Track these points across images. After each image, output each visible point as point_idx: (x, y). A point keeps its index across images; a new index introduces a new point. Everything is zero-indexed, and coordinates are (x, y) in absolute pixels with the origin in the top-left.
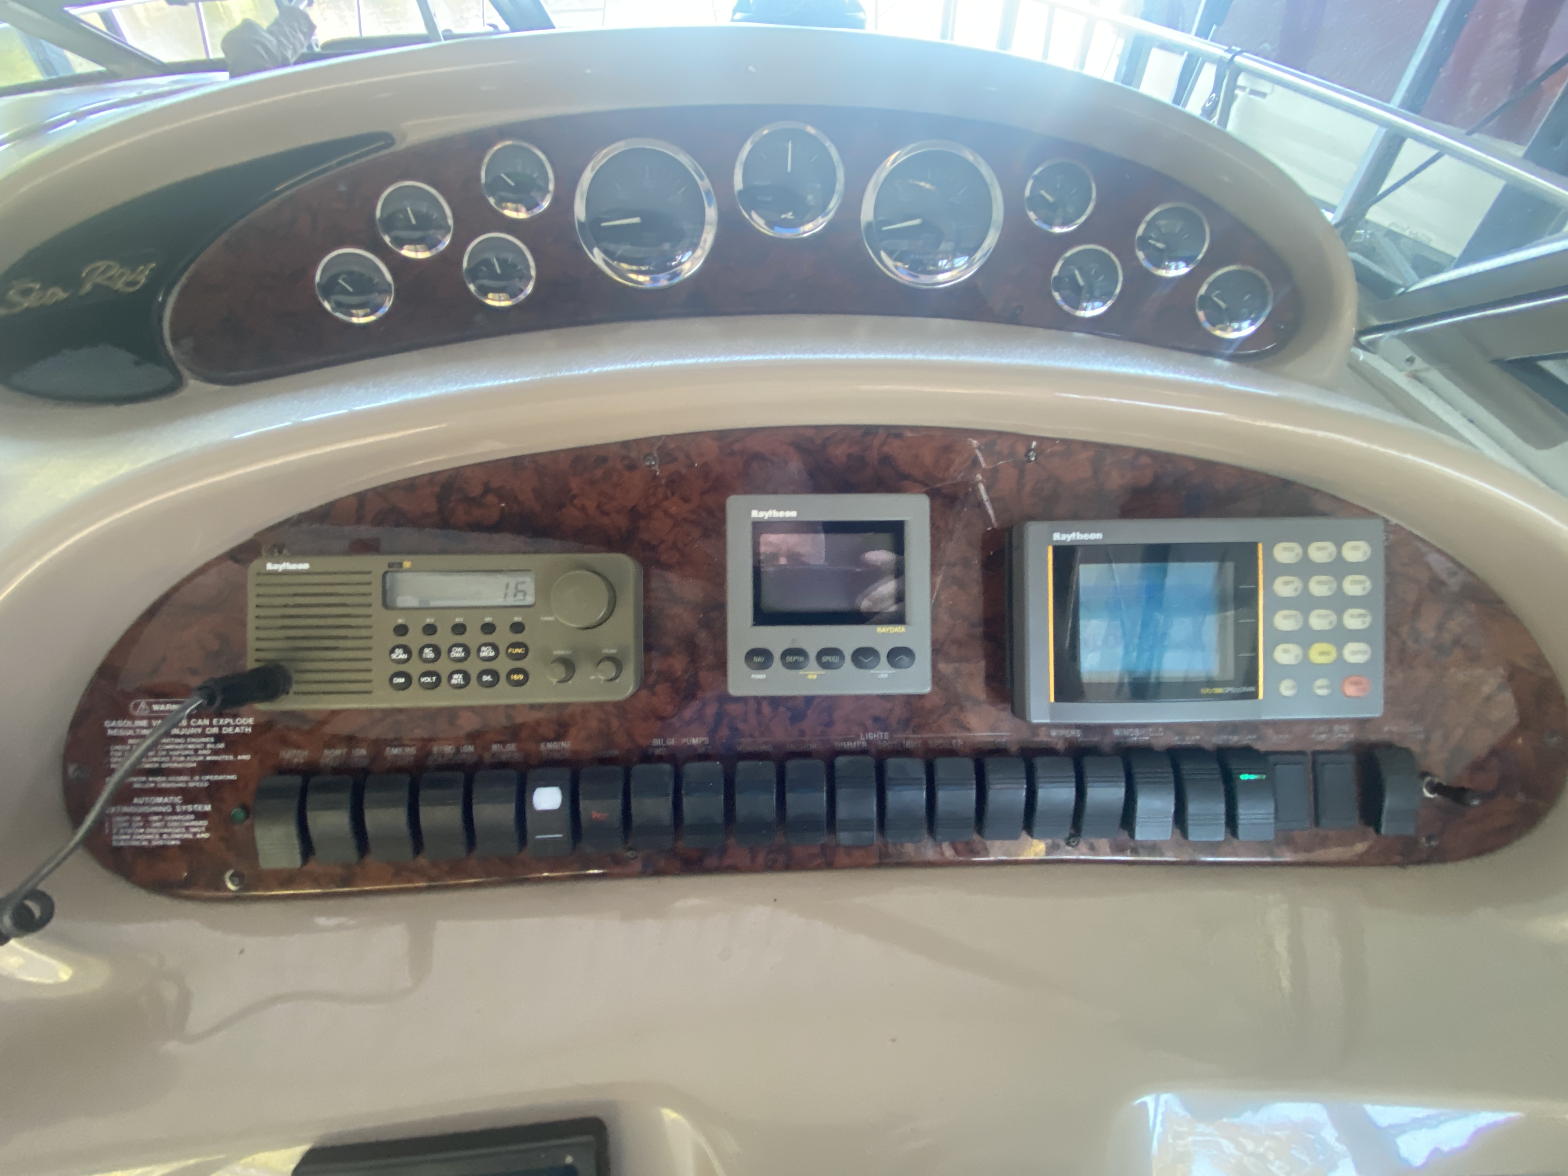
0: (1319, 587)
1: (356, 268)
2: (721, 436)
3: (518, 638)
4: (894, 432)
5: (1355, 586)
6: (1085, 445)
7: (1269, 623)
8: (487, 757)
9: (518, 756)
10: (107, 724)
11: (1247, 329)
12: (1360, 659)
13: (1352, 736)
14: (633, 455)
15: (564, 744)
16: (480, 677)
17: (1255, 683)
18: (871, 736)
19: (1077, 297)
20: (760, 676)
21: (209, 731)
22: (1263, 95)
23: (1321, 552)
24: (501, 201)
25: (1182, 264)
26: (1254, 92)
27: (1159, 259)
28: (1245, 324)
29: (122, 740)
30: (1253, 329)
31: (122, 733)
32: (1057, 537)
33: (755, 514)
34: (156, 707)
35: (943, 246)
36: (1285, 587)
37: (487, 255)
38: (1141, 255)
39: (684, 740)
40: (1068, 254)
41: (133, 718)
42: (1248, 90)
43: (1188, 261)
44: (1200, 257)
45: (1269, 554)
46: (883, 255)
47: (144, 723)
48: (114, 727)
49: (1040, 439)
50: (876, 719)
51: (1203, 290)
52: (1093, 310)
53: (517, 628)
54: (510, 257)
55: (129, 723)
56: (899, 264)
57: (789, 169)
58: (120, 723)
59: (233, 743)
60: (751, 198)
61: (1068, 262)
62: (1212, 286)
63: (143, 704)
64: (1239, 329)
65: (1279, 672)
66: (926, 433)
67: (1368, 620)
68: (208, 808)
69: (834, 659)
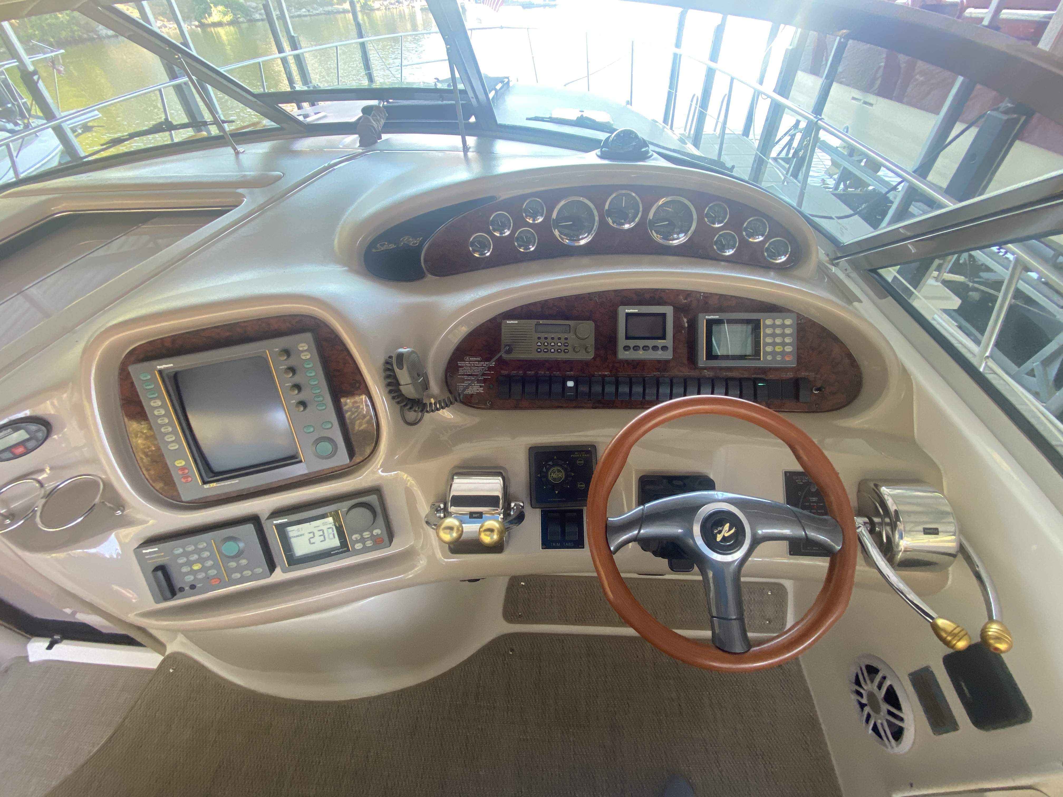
0: (778, 331)
1: (481, 239)
2: (615, 291)
3: (566, 341)
4: (663, 290)
5: (788, 331)
6: (716, 294)
7: (764, 340)
8: (552, 375)
9: (560, 375)
10: (458, 362)
11: (783, 259)
12: (790, 350)
13: (792, 376)
14: (591, 296)
15: (572, 373)
16: (557, 350)
17: (760, 356)
18: (655, 373)
19: (723, 248)
20: (627, 353)
21: (484, 365)
22: (871, 105)
23: (778, 322)
24: (527, 216)
25: (760, 237)
26: (865, 103)
27: (752, 235)
28: (783, 257)
29: (462, 367)
30: (785, 258)
31: (462, 365)
32: (707, 317)
33: (627, 311)
34: (471, 359)
35: (676, 230)
36: (769, 331)
37: (522, 235)
38: (744, 233)
39: (603, 373)
40: (721, 233)
41: (465, 361)
42: (862, 101)
43: (762, 236)
44: (766, 234)
45: (764, 322)
46: (653, 231)
47: (468, 363)
48: (460, 364)
49: (704, 293)
50: (656, 369)
51: (766, 246)
52: (729, 252)
53: (566, 339)
54: (529, 235)
55: (464, 362)
56: (659, 236)
57: (623, 206)
58: (462, 362)
59: (490, 368)
60: (609, 213)
61: (720, 235)
62: (770, 244)
63: (468, 358)
64: (781, 259)
65: (766, 353)
66: (672, 290)
67: (792, 340)
68: (483, 385)
69: (647, 348)
